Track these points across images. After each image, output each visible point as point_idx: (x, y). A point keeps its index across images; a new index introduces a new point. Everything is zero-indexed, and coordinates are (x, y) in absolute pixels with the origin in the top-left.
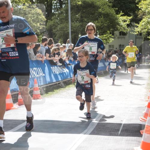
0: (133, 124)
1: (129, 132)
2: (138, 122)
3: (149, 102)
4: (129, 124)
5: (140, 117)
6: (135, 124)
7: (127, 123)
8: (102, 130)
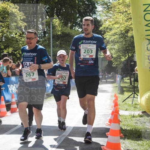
0: (101, 128)
1: (97, 134)
2: (104, 126)
3: (112, 110)
4: (98, 128)
5: (106, 122)
6: (102, 128)
7: (96, 127)
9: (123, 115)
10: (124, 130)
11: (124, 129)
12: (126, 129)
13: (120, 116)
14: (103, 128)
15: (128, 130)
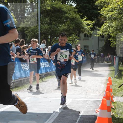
0: (90, 115)
2: (94, 114)
3: (104, 96)
4: (86, 116)
5: (96, 110)
6: (91, 116)
7: (84, 115)
8: (62, 121)
9: (118, 102)
10: (116, 119)
11: (116, 117)
12: (119, 118)
13: (114, 102)
14: (93, 116)
15: (121, 118)
